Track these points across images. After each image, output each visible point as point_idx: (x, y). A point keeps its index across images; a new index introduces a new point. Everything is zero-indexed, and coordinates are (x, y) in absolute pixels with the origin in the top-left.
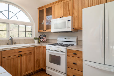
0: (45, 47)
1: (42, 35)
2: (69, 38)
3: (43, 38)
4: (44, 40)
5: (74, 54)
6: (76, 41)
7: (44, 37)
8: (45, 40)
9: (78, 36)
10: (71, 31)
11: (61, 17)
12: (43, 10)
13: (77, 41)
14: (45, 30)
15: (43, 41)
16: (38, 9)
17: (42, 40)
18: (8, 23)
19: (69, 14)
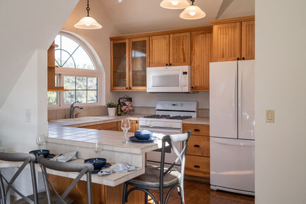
0: (137, 122)
1: (122, 98)
2: (182, 105)
3: (125, 104)
4: (127, 109)
5: (196, 130)
6: (195, 110)
7: (127, 103)
8: (131, 108)
9: (199, 101)
10: (187, 91)
11: (167, 65)
12: (125, 43)
13: (198, 109)
14: (130, 88)
15: (125, 110)
16: (112, 39)
17: (124, 108)
18: (60, 75)
19: (184, 61)
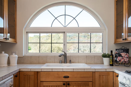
0: (118, 76)
1: (118, 49)
3: (120, 55)
4: (122, 60)
7: (123, 54)
8: (127, 60)
15: (120, 61)
17: (118, 59)
18: (65, 32)
